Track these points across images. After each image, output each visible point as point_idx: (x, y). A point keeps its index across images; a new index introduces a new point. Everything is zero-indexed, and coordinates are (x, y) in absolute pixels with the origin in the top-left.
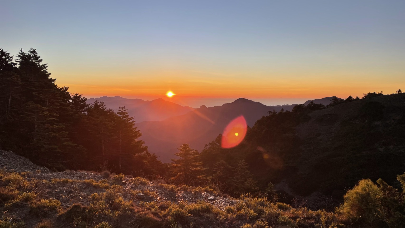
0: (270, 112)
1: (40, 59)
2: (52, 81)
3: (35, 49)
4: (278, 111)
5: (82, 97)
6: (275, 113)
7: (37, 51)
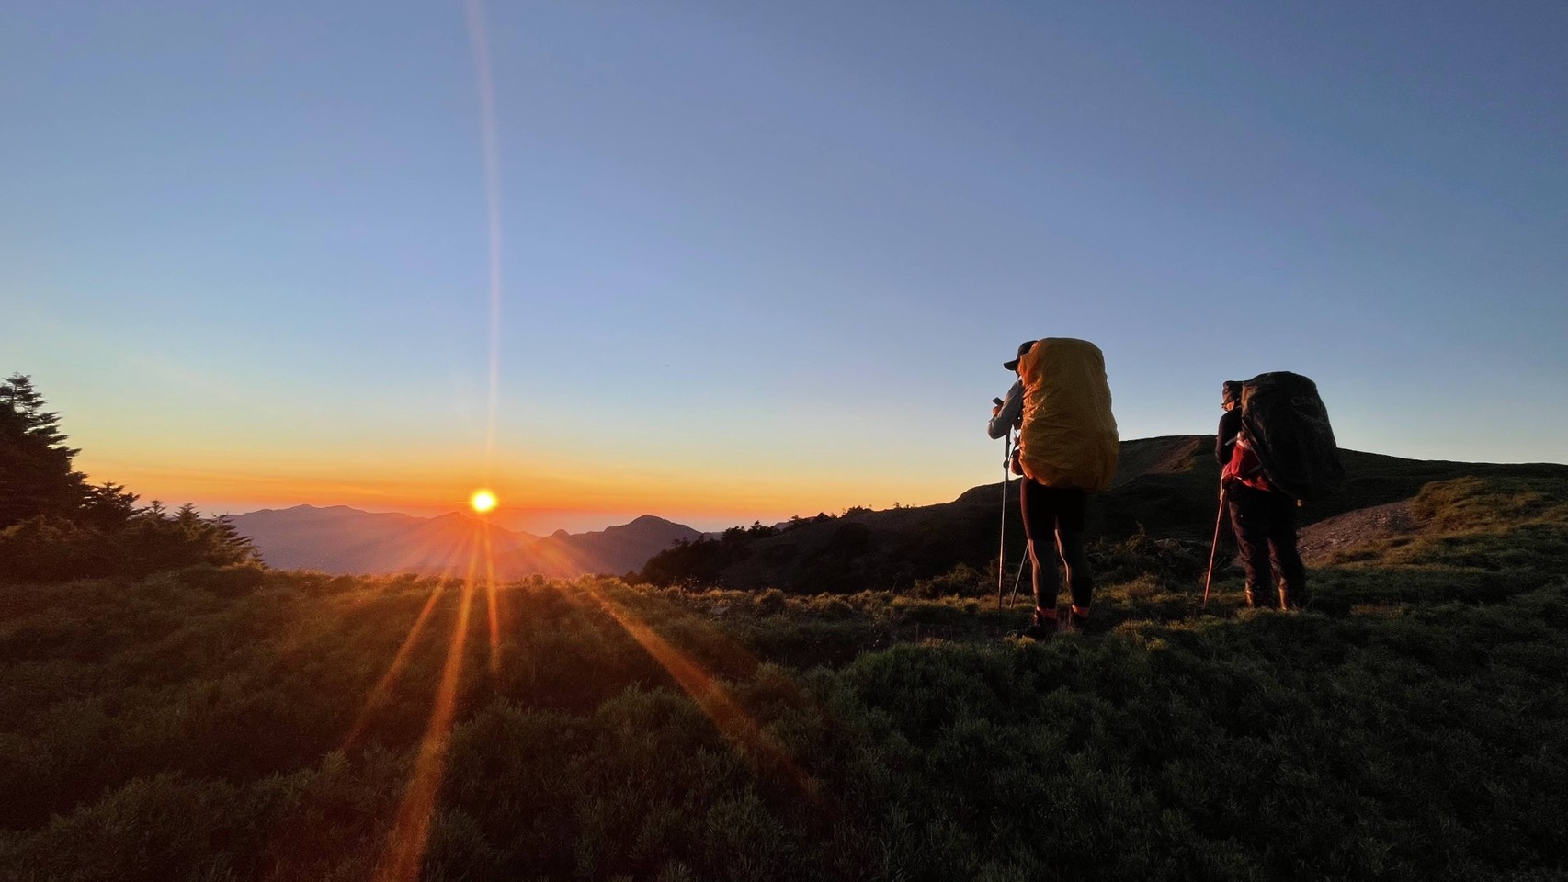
0: (677, 541)
1: (39, 399)
2: (65, 454)
3: (29, 376)
4: (692, 540)
5: (124, 492)
6: (686, 543)
7: (32, 382)
